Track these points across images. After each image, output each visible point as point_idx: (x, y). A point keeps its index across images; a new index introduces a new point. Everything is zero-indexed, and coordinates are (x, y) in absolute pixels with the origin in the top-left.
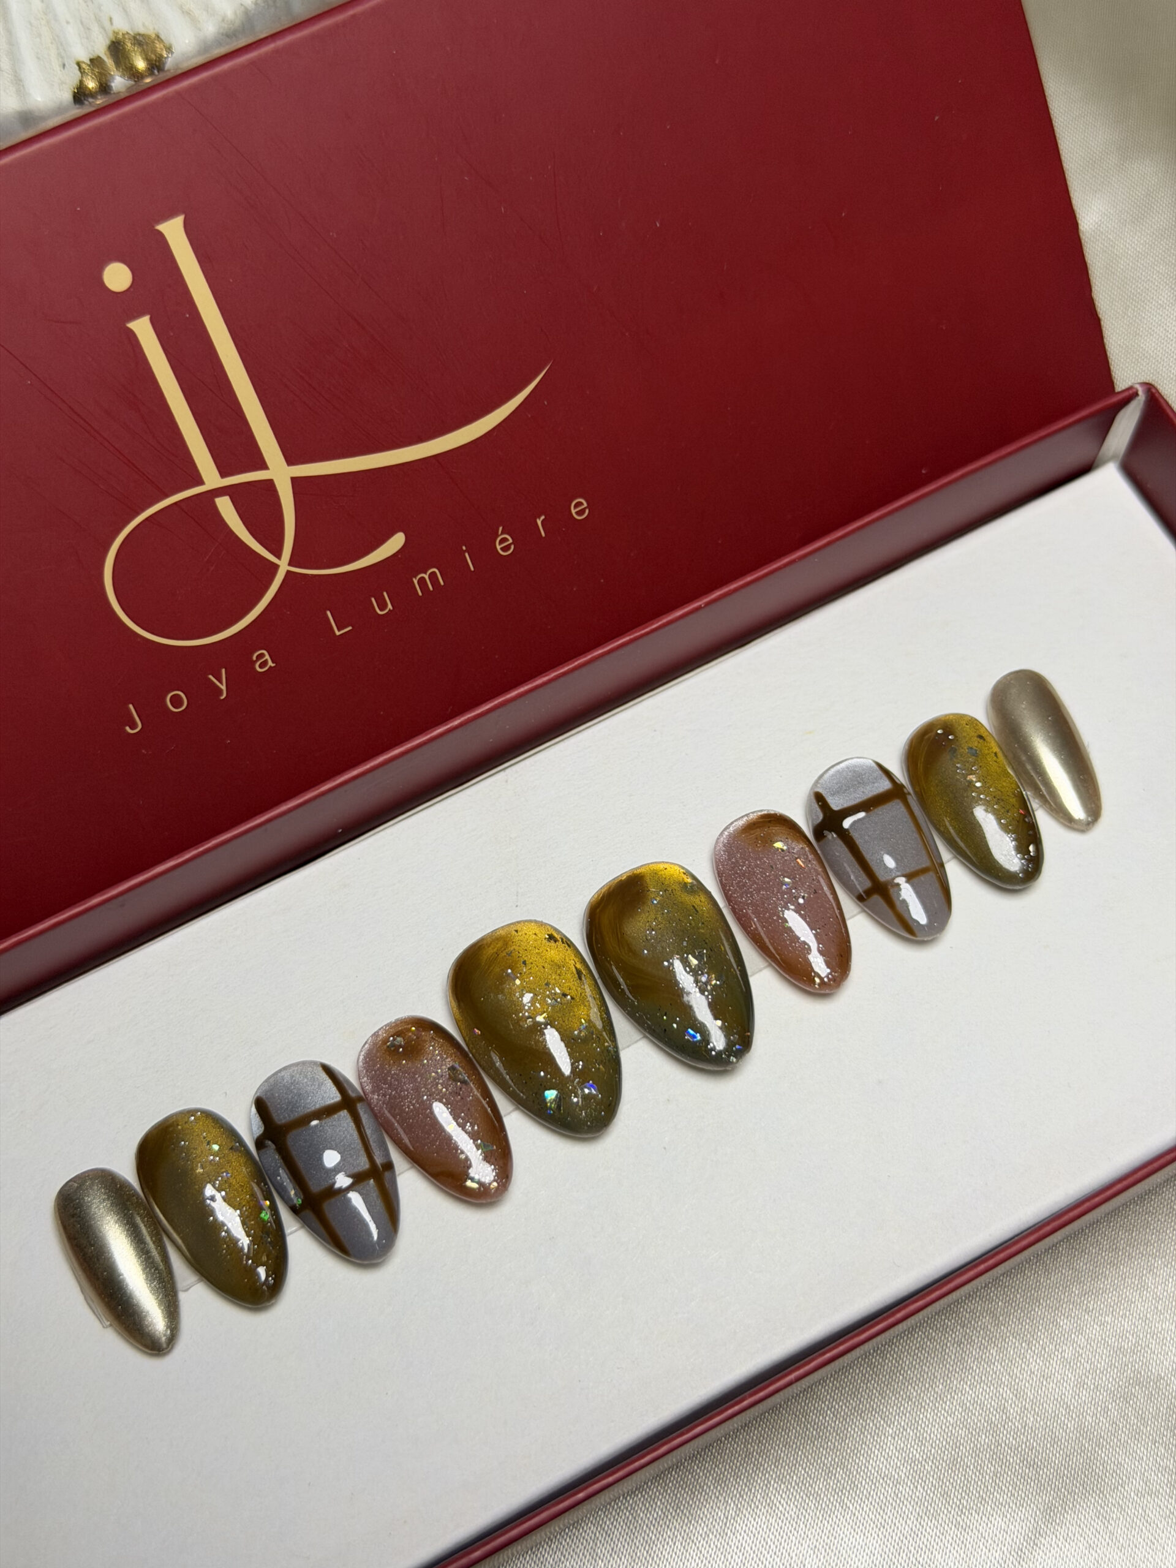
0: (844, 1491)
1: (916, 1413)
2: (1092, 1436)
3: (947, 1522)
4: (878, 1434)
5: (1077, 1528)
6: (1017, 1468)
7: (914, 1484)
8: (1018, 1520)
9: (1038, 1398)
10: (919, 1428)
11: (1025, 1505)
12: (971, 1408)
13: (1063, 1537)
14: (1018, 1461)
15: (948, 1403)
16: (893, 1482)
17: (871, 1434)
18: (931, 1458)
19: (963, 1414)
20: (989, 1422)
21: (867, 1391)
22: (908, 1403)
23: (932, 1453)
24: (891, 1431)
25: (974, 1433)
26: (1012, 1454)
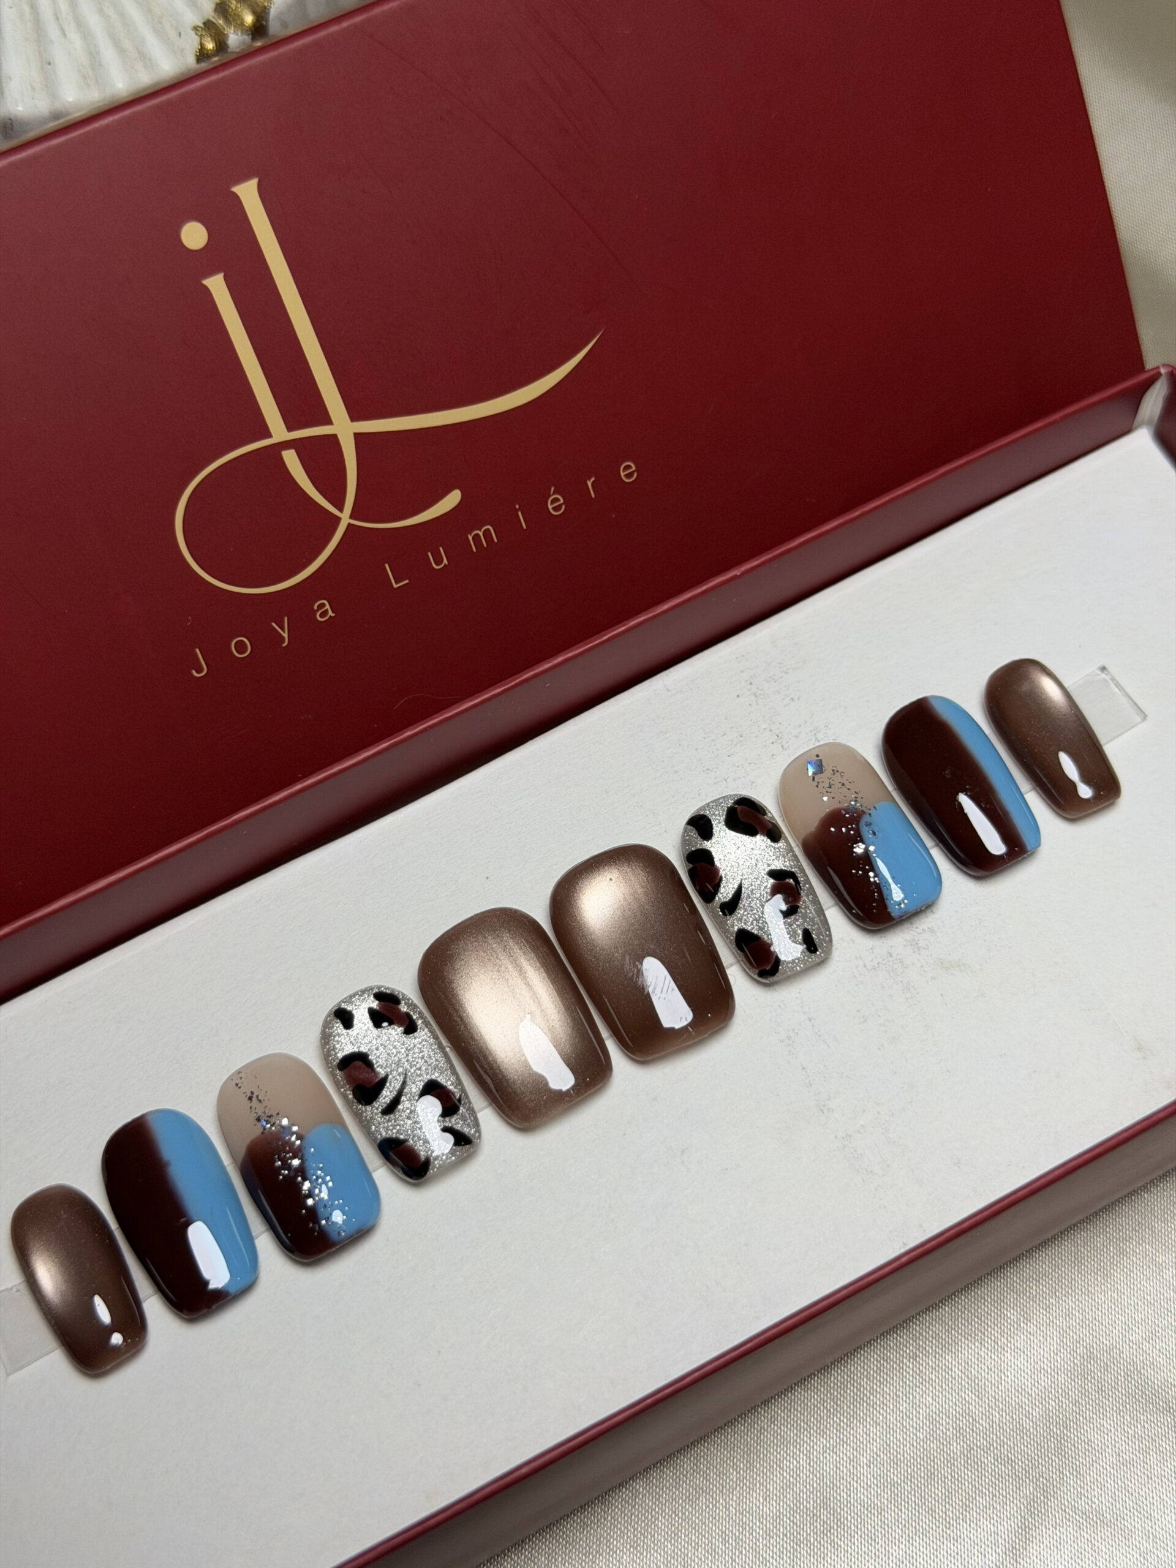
0: (832, 1531)
1: (886, 1436)
2: (1058, 1420)
3: (938, 1537)
4: (853, 1466)
5: (1064, 1513)
6: (993, 1467)
7: (898, 1507)
8: (1005, 1519)
9: (1000, 1393)
10: (892, 1451)
11: (1008, 1503)
12: (937, 1419)
13: (1052, 1525)
15: (915, 1419)
16: (877, 1511)
17: (846, 1467)
18: (909, 1478)
19: (931, 1427)
20: (958, 1429)
21: (835, 1426)
22: (876, 1428)
23: (909, 1472)
24: (865, 1461)
25: (945, 1443)
26: (986, 1455)
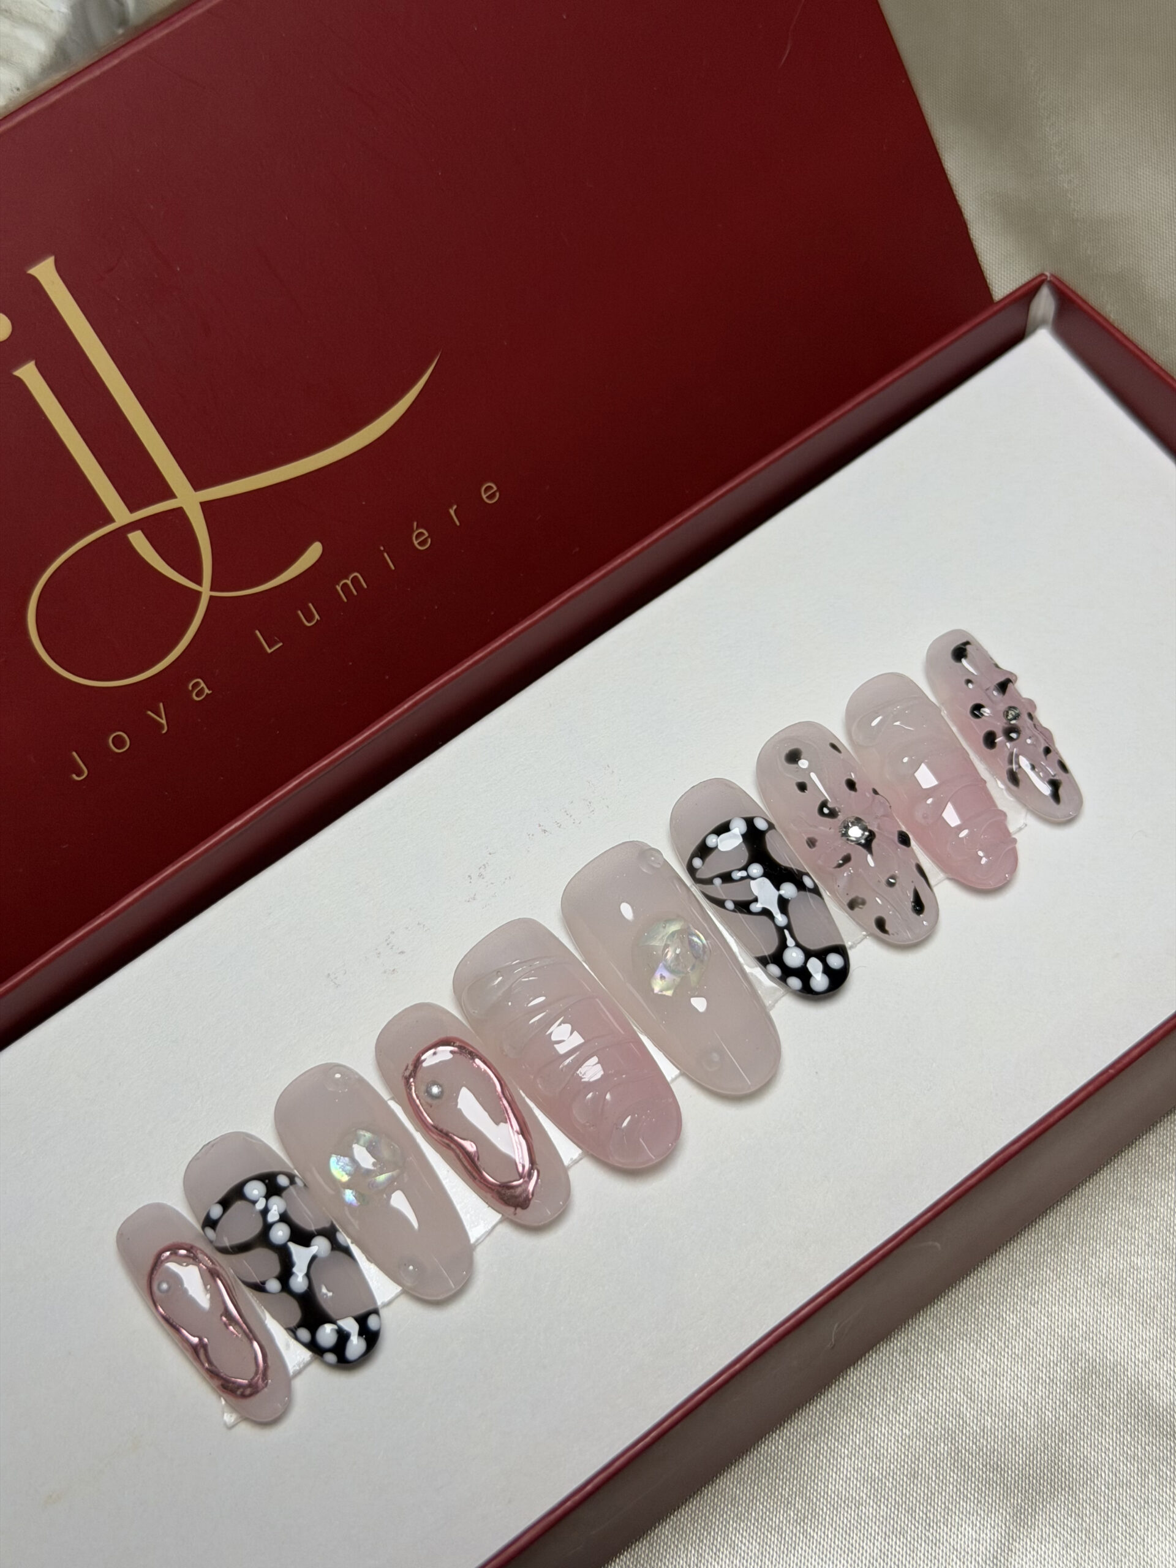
14: (981, 1467)
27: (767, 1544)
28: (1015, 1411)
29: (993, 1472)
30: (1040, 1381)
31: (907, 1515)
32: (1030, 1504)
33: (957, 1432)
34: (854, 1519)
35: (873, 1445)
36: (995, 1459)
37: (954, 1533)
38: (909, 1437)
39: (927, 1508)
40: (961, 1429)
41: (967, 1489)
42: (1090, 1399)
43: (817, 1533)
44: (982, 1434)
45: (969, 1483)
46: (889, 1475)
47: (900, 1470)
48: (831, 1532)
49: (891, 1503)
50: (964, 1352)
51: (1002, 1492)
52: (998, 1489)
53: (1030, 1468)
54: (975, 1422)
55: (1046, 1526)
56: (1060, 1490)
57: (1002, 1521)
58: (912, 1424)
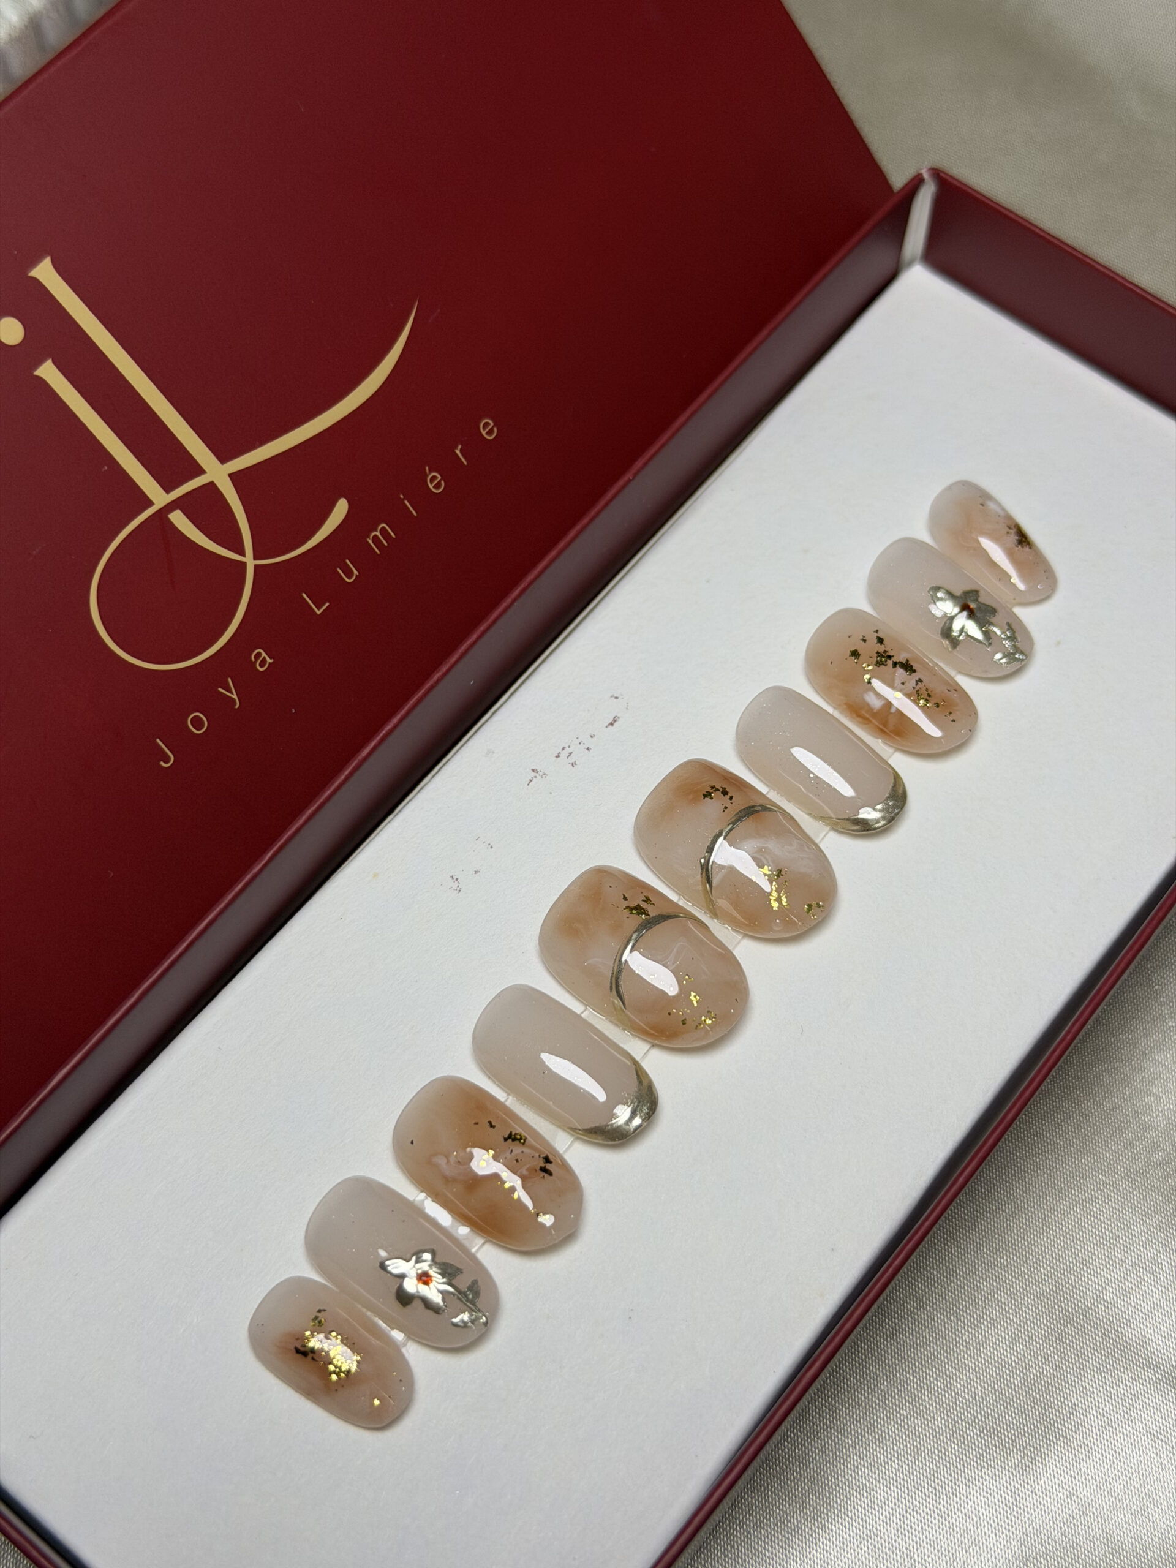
27: (789, 1545)
28: (1001, 1374)
29: (991, 1437)
30: (1020, 1340)
31: (917, 1491)
32: (1030, 1460)
33: (951, 1404)
34: (868, 1505)
35: (874, 1431)
36: (991, 1424)
37: (964, 1501)
38: (907, 1417)
39: (934, 1482)
40: (954, 1400)
41: (969, 1457)
42: (1068, 1348)
43: (835, 1526)
44: (974, 1402)
45: (970, 1450)
46: (894, 1456)
47: (903, 1450)
48: (848, 1522)
49: (900, 1483)
50: (946, 1326)
51: (1002, 1453)
52: (998, 1452)
53: (1024, 1426)
54: (966, 1391)
55: (1047, 1478)
56: (1055, 1441)
57: (1006, 1482)
58: (907, 1404)
